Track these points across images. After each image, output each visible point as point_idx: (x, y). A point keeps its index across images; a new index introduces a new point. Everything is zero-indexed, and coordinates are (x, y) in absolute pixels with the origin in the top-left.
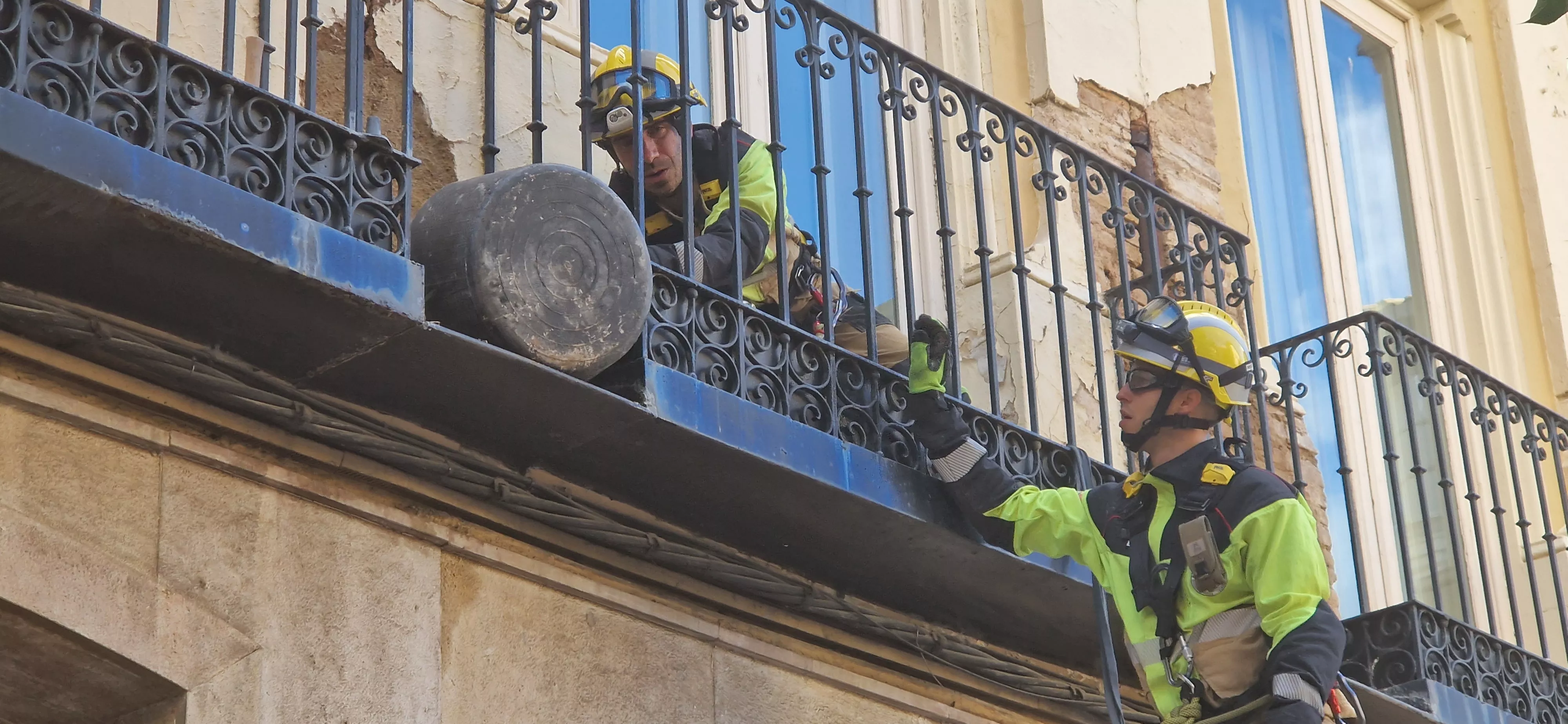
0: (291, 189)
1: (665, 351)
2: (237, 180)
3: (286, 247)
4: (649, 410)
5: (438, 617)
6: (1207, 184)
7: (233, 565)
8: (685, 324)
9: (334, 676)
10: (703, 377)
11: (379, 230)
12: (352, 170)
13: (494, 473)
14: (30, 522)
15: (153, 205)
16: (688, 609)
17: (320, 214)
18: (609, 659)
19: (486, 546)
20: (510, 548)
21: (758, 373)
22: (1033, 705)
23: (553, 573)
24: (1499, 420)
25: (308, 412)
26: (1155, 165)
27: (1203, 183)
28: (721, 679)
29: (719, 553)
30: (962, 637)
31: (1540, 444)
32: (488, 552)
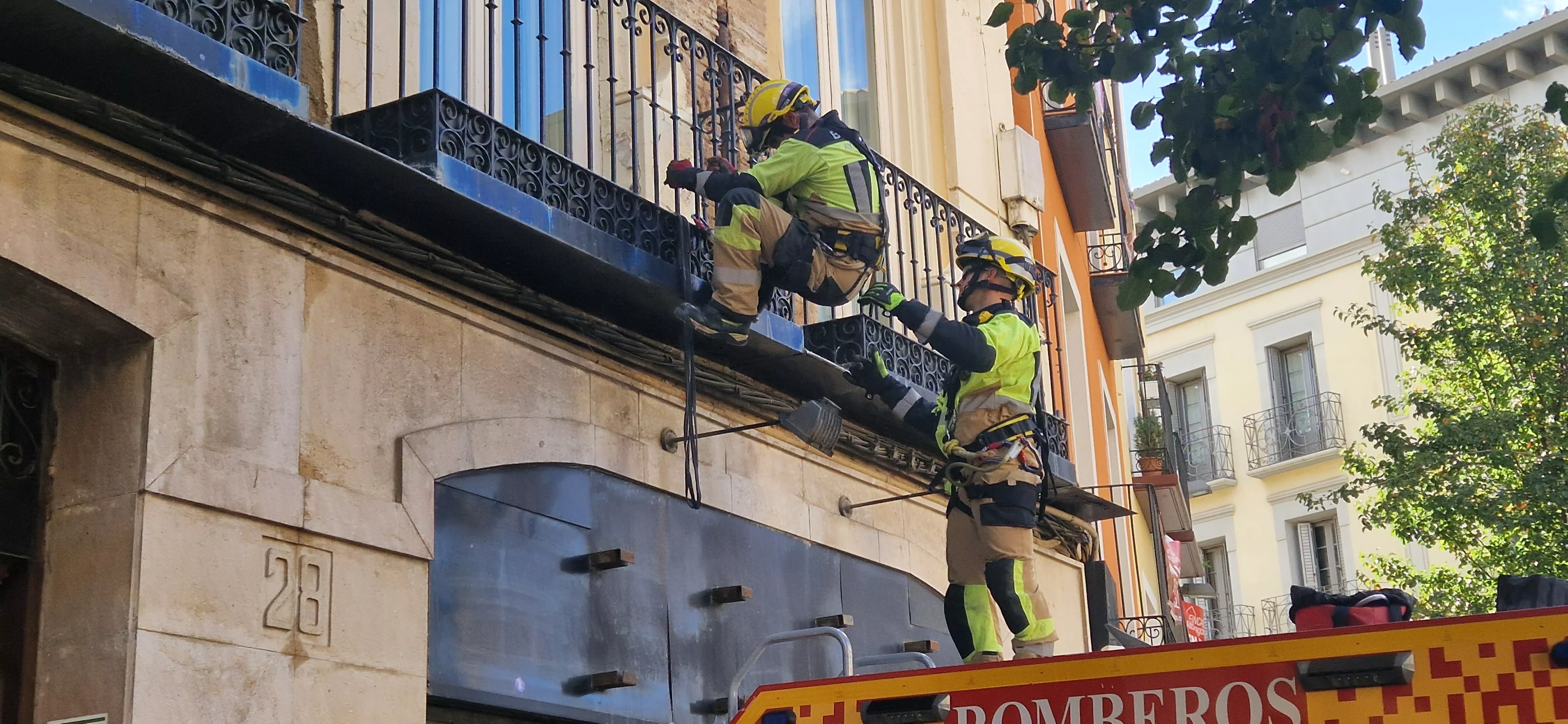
0: (230, 34)
1: (448, 146)
2: (198, 25)
3: (226, 72)
4: (439, 182)
5: (302, 299)
6: (759, 49)
7: (182, 262)
8: (461, 130)
9: (241, 332)
10: (470, 162)
11: (281, 62)
12: (265, 24)
13: (339, 212)
14: (62, 231)
15: (149, 41)
16: (449, 299)
17: (246, 49)
18: (402, 328)
19: (333, 257)
20: (348, 258)
21: (501, 161)
22: (643, 365)
23: (372, 275)
24: (918, 207)
25: (230, 170)
26: (730, 35)
27: (757, 48)
28: (466, 343)
29: (468, 266)
30: (605, 322)
31: (941, 222)
32: (334, 260)
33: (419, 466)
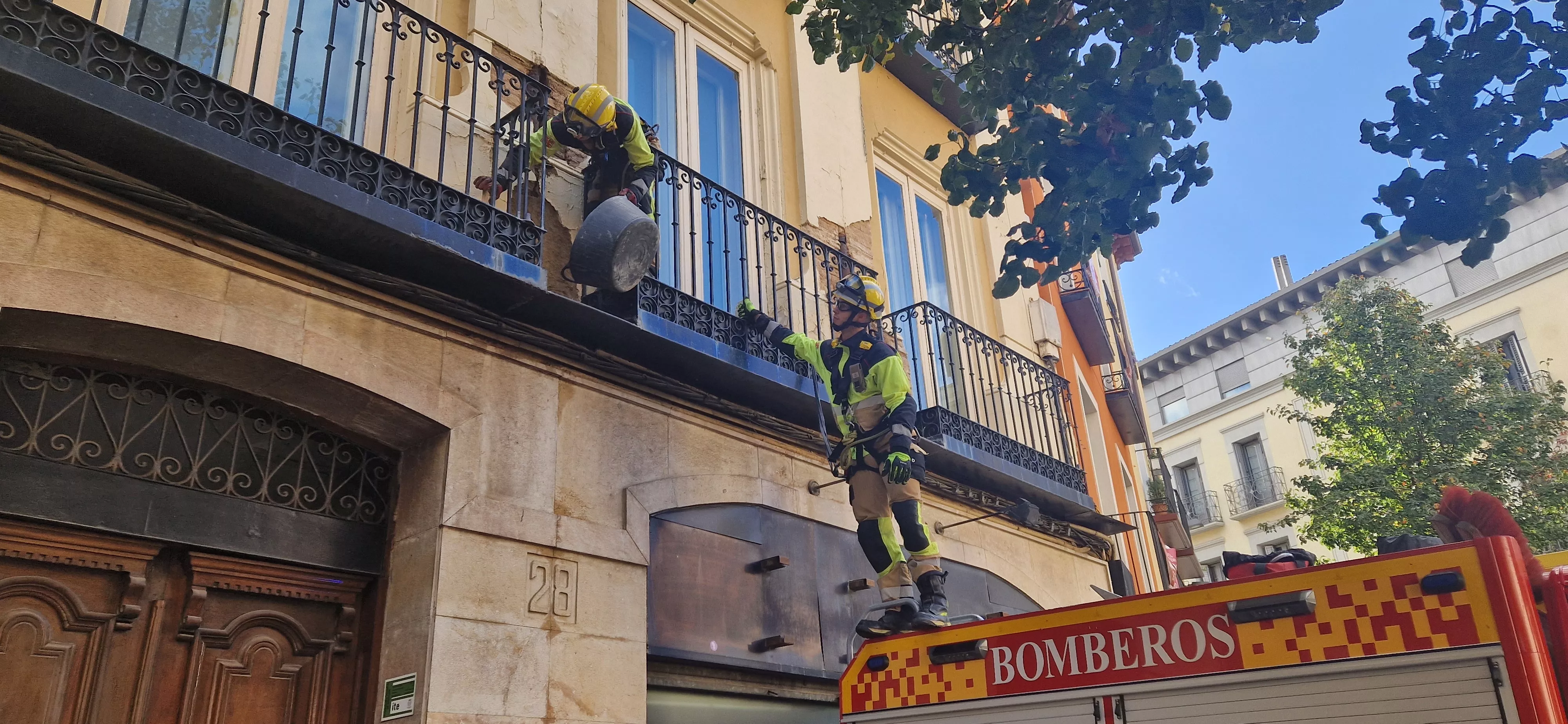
0: (493, 239)
1: (646, 306)
2: (470, 234)
3: (490, 261)
4: (639, 327)
5: (557, 404)
7: (472, 382)
8: (655, 297)
9: (513, 425)
10: (662, 316)
11: (529, 256)
12: (518, 233)
13: (582, 351)
14: (387, 364)
15: (433, 242)
16: (658, 402)
17: (505, 249)
18: (626, 421)
19: (577, 378)
21: (684, 316)
23: (604, 388)
25: (504, 325)
28: (671, 428)
32: (578, 380)
33: (639, 506)
